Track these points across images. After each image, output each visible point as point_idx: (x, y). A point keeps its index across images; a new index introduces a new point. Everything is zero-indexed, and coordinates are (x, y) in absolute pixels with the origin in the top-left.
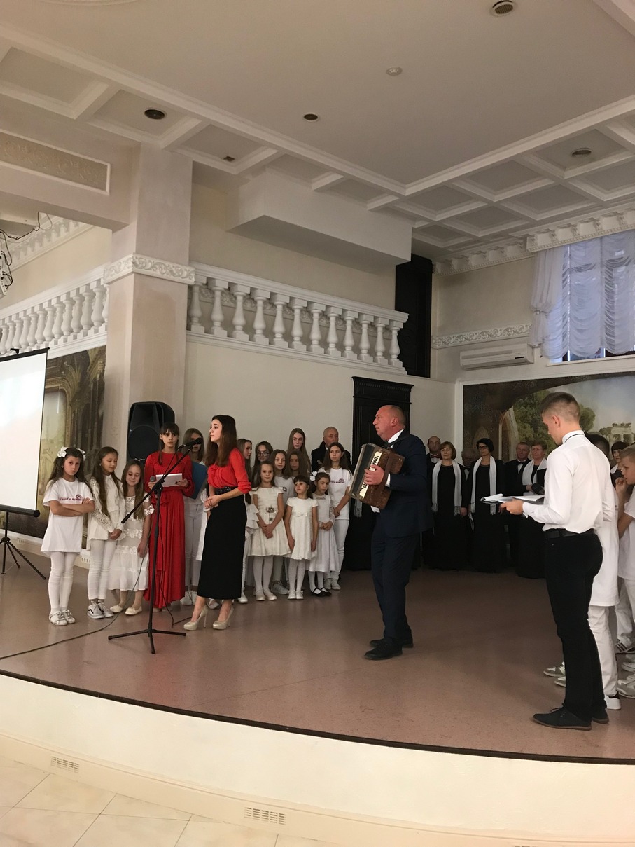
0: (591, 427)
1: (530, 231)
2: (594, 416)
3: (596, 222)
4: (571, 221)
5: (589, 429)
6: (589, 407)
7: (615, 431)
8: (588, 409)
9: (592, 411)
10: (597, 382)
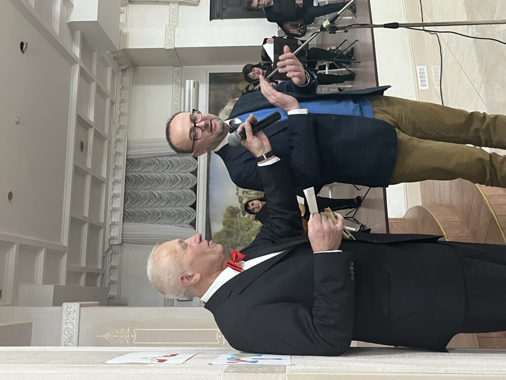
0: (237, 208)
1: (108, 237)
2: (231, 207)
3: (115, 196)
4: (110, 209)
5: (239, 209)
6: (225, 209)
7: (241, 194)
8: (227, 210)
9: (229, 208)
10: (210, 205)
